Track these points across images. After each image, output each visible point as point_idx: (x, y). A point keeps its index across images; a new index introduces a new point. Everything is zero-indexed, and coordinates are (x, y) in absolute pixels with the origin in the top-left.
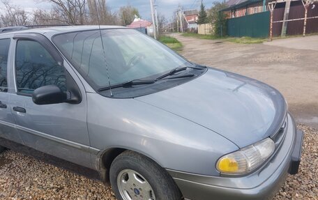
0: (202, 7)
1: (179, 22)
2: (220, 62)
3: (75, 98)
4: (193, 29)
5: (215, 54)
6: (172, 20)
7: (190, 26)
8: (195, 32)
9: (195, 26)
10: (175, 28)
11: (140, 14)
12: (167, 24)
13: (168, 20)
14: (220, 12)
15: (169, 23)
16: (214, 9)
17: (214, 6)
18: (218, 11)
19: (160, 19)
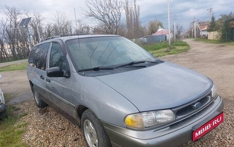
0: (213, 19)
1: (194, 30)
2: (212, 61)
3: (67, 75)
4: (204, 35)
5: (212, 55)
6: (188, 29)
7: (202, 33)
8: (206, 38)
9: (206, 33)
10: (190, 35)
11: (163, 25)
12: (185, 32)
13: (186, 29)
14: (226, 22)
15: (186, 31)
16: (221, 20)
17: (221, 17)
18: (224, 21)
19: (179, 28)
